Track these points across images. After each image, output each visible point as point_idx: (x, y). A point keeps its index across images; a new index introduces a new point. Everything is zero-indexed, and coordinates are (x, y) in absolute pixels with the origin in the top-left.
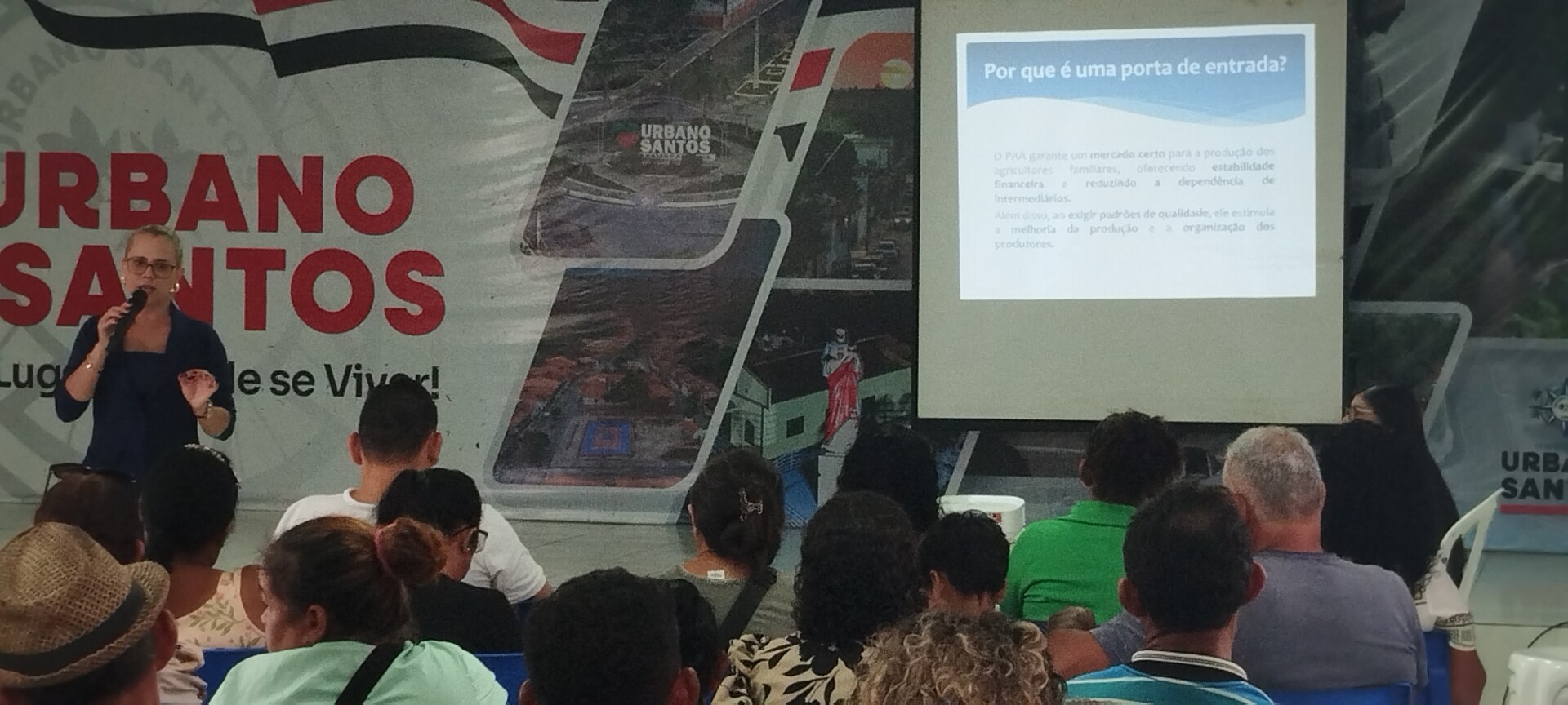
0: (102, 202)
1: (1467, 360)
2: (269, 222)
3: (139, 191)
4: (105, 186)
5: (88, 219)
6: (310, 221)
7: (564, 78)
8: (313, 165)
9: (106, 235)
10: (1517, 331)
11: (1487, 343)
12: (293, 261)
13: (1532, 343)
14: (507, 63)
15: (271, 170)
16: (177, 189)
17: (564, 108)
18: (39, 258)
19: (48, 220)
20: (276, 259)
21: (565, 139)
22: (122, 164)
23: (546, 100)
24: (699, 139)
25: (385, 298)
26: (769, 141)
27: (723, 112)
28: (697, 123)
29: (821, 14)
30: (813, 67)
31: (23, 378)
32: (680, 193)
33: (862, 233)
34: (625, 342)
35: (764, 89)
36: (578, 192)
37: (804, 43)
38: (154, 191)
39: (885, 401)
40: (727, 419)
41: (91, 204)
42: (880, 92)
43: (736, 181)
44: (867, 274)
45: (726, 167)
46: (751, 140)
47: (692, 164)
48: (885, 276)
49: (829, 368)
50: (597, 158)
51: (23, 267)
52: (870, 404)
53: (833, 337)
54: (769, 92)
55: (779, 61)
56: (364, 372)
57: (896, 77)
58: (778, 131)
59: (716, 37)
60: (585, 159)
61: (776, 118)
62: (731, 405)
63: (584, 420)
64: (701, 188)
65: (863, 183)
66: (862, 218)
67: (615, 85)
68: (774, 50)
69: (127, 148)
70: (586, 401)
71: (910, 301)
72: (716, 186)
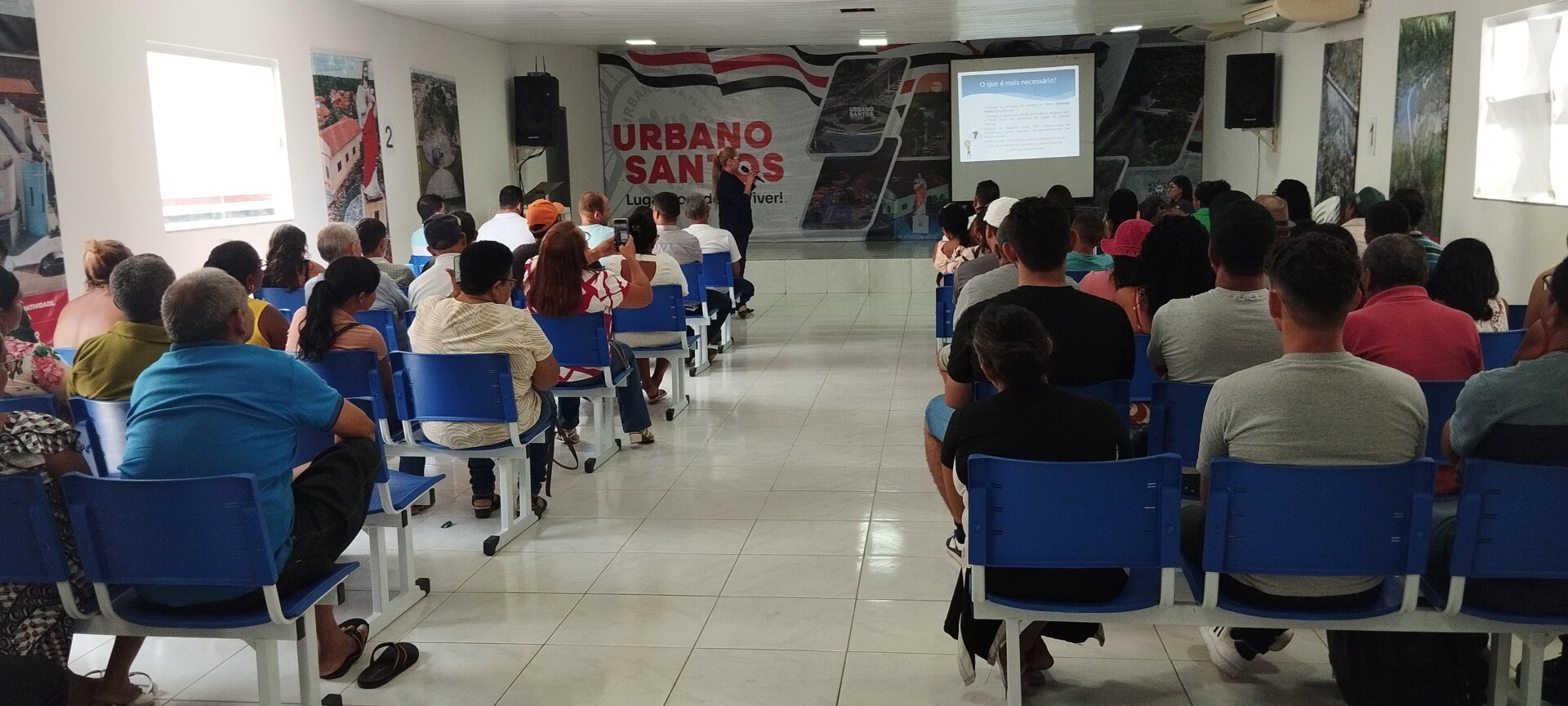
0: (662, 140)
1: (1128, 174)
3: (675, 136)
4: (663, 135)
5: (658, 147)
7: (822, 93)
8: (736, 126)
9: (664, 152)
10: (1143, 164)
11: (1134, 169)
13: (1148, 168)
14: (802, 87)
15: (721, 127)
16: (689, 135)
17: (822, 103)
18: (641, 161)
19: (644, 147)
21: (823, 114)
22: (669, 127)
23: (817, 101)
24: (870, 112)
26: (893, 111)
27: (877, 101)
28: (869, 106)
29: (911, 67)
30: (908, 86)
32: (863, 130)
33: (926, 140)
34: (846, 181)
35: (891, 94)
36: (829, 131)
37: (904, 78)
38: (681, 136)
39: (935, 196)
40: (881, 204)
41: (658, 141)
42: (931, 93)
43: (884, 125)
44: (928, 155)
45: (880, 121)
46: (888, 111)
47: (867, 120)
48: (933, 155)
49: (916, 187)
50: (834, 119)
51: (636, 164)
52: (929, 198)
53: (917, 176)
54: (893, 95)
55: (896, 84)
57: (937, 88)
58: (897, 108)
59: (873, 77)
60: (831, 119)
61: (896, 103)
62: (883, 200)
63: (832, 208)
64: (871, 128)
65: (926, 124)
66: (926, 136)
67: (841, 94)
68: (895, 80)
69: (670, 122)
70: (834, 201)
71: (948, 164)
72: (876, 127)
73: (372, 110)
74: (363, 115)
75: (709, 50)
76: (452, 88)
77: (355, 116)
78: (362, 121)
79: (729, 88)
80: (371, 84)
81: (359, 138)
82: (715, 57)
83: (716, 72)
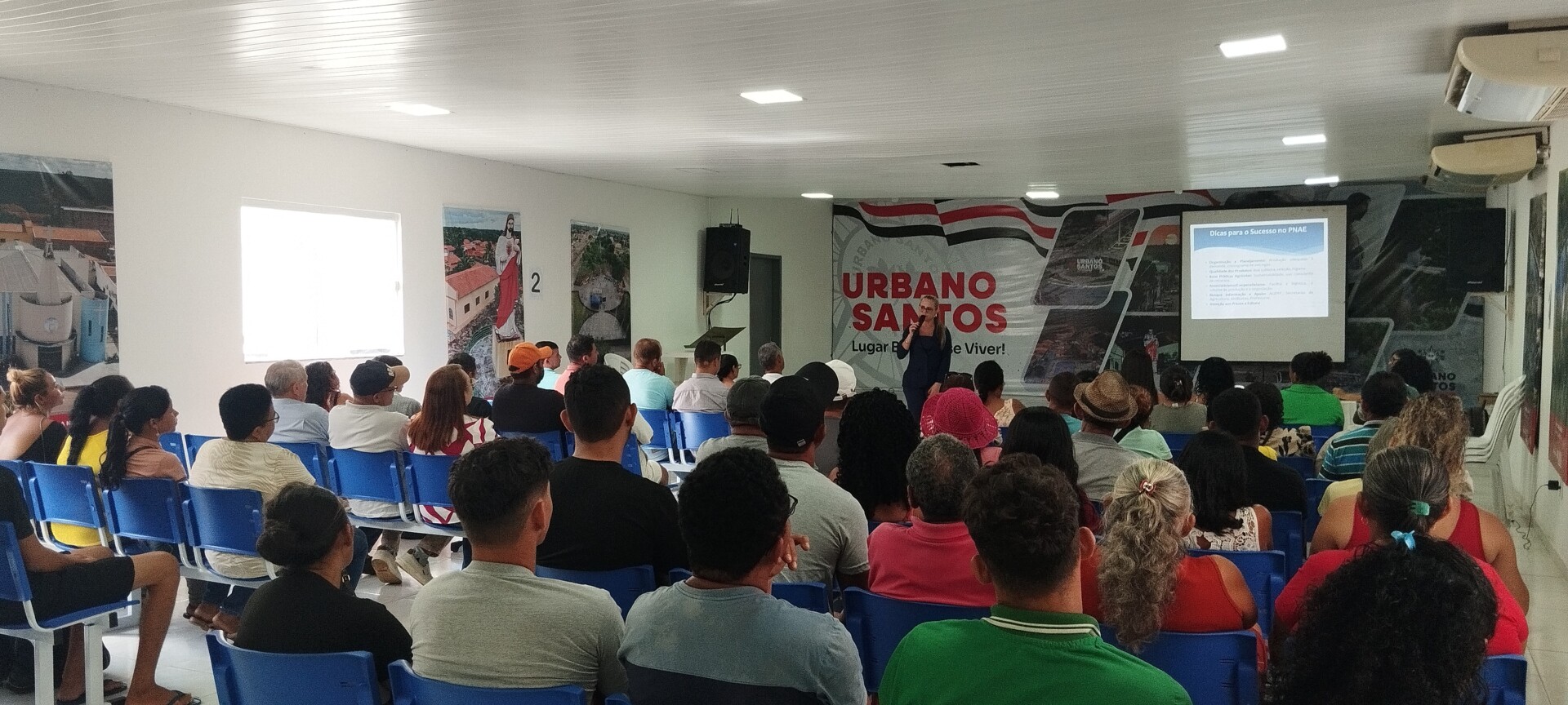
0: (889, 289)
1: (1392, 338)
2: (945, 295)
3: (901, 285)
4: (890, 283)
5: (884, 295)
6: (960, 295)
7: (1049, 244)
8: (961, 276)
9: (890, 300)
11: (1400, 333)
12: (954, 309)
13: (1417, 332)
14: (1029, 239)
15: (946, 278)
16: (914, 285)
17: (1049, 254)
18: (868, 308)
19: (871, 295)
20: (948, 307)
21: (1050, 265)
22: (895, 276)
23: (1043, 252)
24: (1098, 264)
25: (986, 320)
26: (1124, 263)
27: (1107, 254)
28: (1097, 258)
29: (1143, 218)
30: (1140, 238)
31: (862, 348)
32: (1091, 283)
33: (1158, 295)
34: (1072, 334)
35: (1122, 246)
36: (1054, 282)
37: (1137, 230)
38: (906, 285)
39: (1167, 355)
40: (1108, 361)
41: (885, 290)
42: (1165, 246)
43: (1112, 278)
44: (1159, 310)
45: (1109, 273)
46: (1117, 263)
47: (1096, 273)
48: (1167, 311)
49: (1147, 343)
50: (1060, 271)
51: (862, 311)
53: (1148, 332)
54: (1124, 247)
55: (1128, 236)
56: (978, 345)
57: (1172, 240)
58: (1127, 260)
59: (1104, 228)
60: (1057, 271)
61: (1127, 255)
62: (1110, 356)
63: (1057, 362)
64: (1099, 280)
65: (1159, 278)
66: (1159, 291)
67: (1067, 246)
68: (1126, 233)
69: (897, 271)
70: (1058, 355)
71: (1178, 321)
72: (1104, 280)
73: (516, 257)
74: (502, 262)
75: (937, 201)
76: (624, 239)
77: (492, 263)
78: (500, 268)
79: (954, 239)
80: (517, 235)
81: (496, 283)
82: (942, 208)
83: (943, 223)
